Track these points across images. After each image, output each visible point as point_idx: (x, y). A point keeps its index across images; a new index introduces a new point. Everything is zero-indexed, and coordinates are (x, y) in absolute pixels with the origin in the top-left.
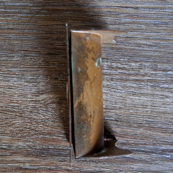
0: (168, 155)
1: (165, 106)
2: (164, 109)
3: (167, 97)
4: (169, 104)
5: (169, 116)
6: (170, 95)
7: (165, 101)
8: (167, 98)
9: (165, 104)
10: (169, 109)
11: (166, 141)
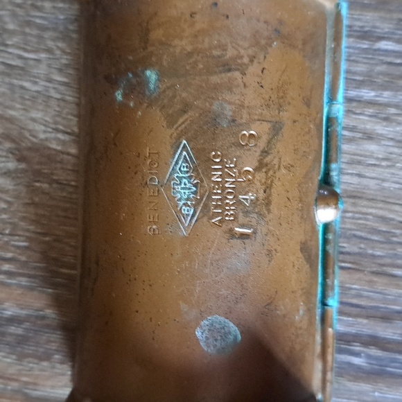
0: (357, 354)
1: (359, 169)
2: (355, 180)
3: (369, 137)
4: (375, 165)
5: (372, 207)
6: (380, 128)
7: (358, 152)
8: (366, 142)
9: (359, 163)
10: (372, 183)
11: (355, 301)
